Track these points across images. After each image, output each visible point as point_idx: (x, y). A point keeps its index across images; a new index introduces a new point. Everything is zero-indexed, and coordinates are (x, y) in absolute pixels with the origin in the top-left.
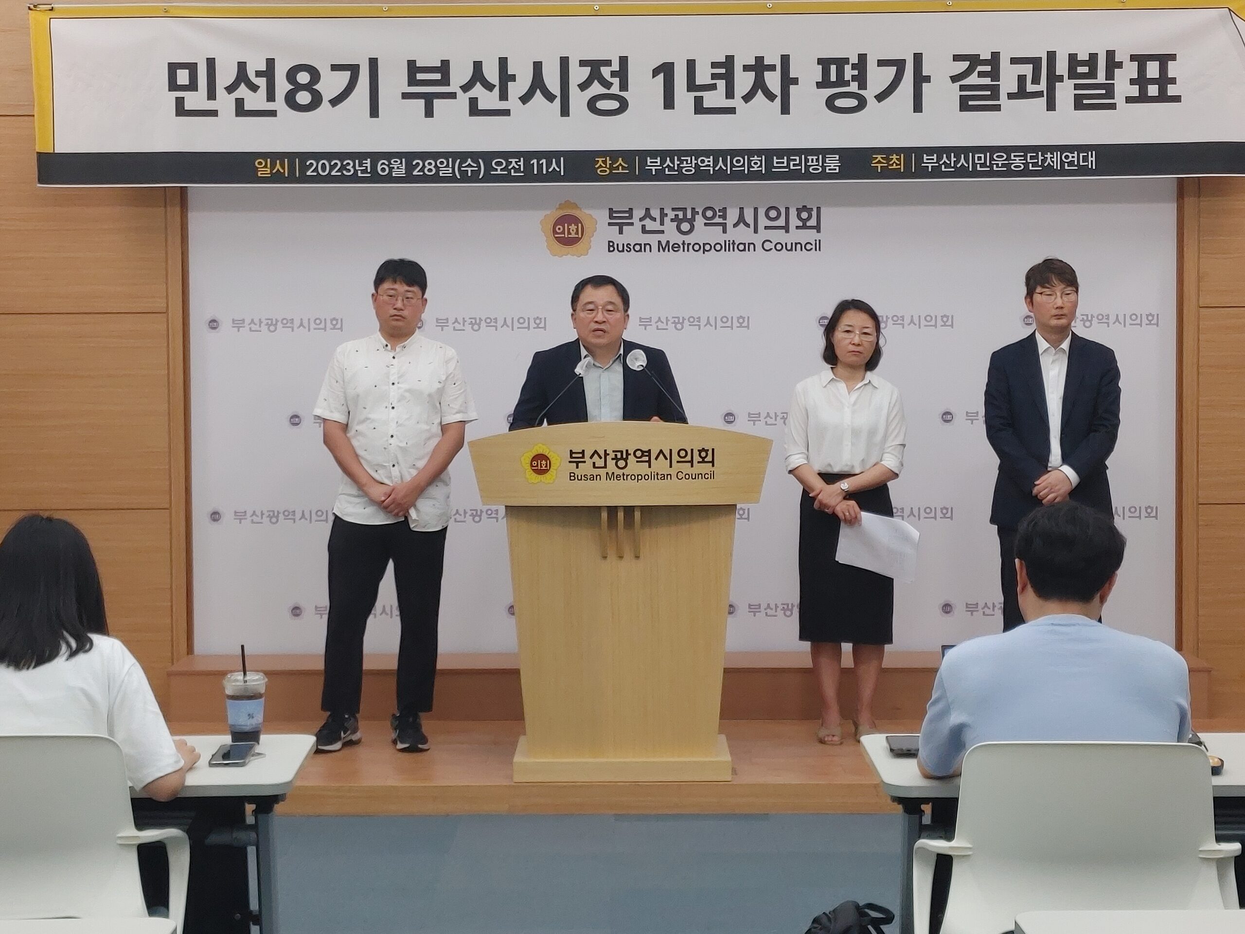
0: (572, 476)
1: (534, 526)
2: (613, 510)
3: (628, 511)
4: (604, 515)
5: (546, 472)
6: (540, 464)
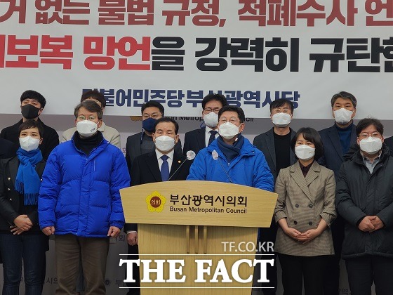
0: (172, 209)
1: (152, 235)
2: (192, 227)
3: (201, 228)
4: (188, 230)
5: (158, 206)
6: (155, 202)
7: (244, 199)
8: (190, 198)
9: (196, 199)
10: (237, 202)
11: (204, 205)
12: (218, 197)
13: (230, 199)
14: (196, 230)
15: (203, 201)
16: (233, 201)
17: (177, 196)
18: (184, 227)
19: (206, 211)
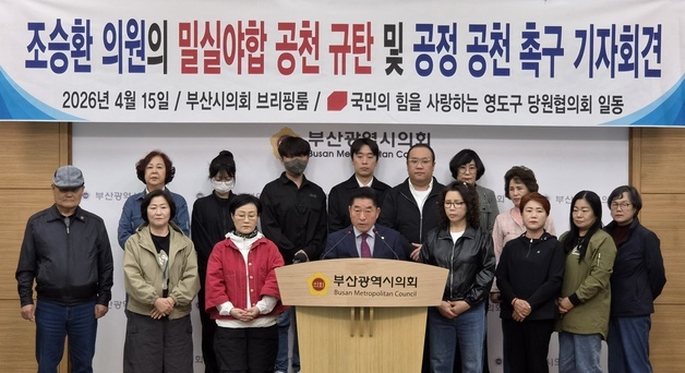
0: (336, 292)
2: (357, 309)
3: (367, 309)
4: (353, 312)
5: (321, 289)
6: (318, 284)
7: (414, 280)
8: (356, 279)
9: (363, 279)
10: (407, 282)
11: (372, 287)
12: (387, 278)
13: (399, 280)
14: (362, 312)
15: (370, 282)
16: (402, 282)
17: (342, 277)
18: (349, 308)
19: (373, 294)
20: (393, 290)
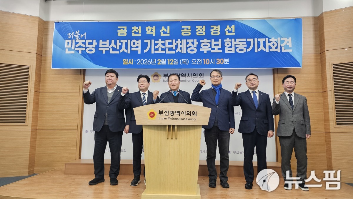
1: (150, 130)
2: (169, 126)
3: (174, 126)
4: (167, 127)
5: (153, 117)
6: (152, 115)
7: (195, 113)
8: (168, 112)
9: (172, 112)
10: (192, 114)
11: (176, 116)
12: (183, 112)
13: (188, 112)
14: (172, 127)
15: (175, 113)
16: (190, 114)
17: (162, 111)
18: (165, 126)
19: (176, 119)
20: (186, 117)
